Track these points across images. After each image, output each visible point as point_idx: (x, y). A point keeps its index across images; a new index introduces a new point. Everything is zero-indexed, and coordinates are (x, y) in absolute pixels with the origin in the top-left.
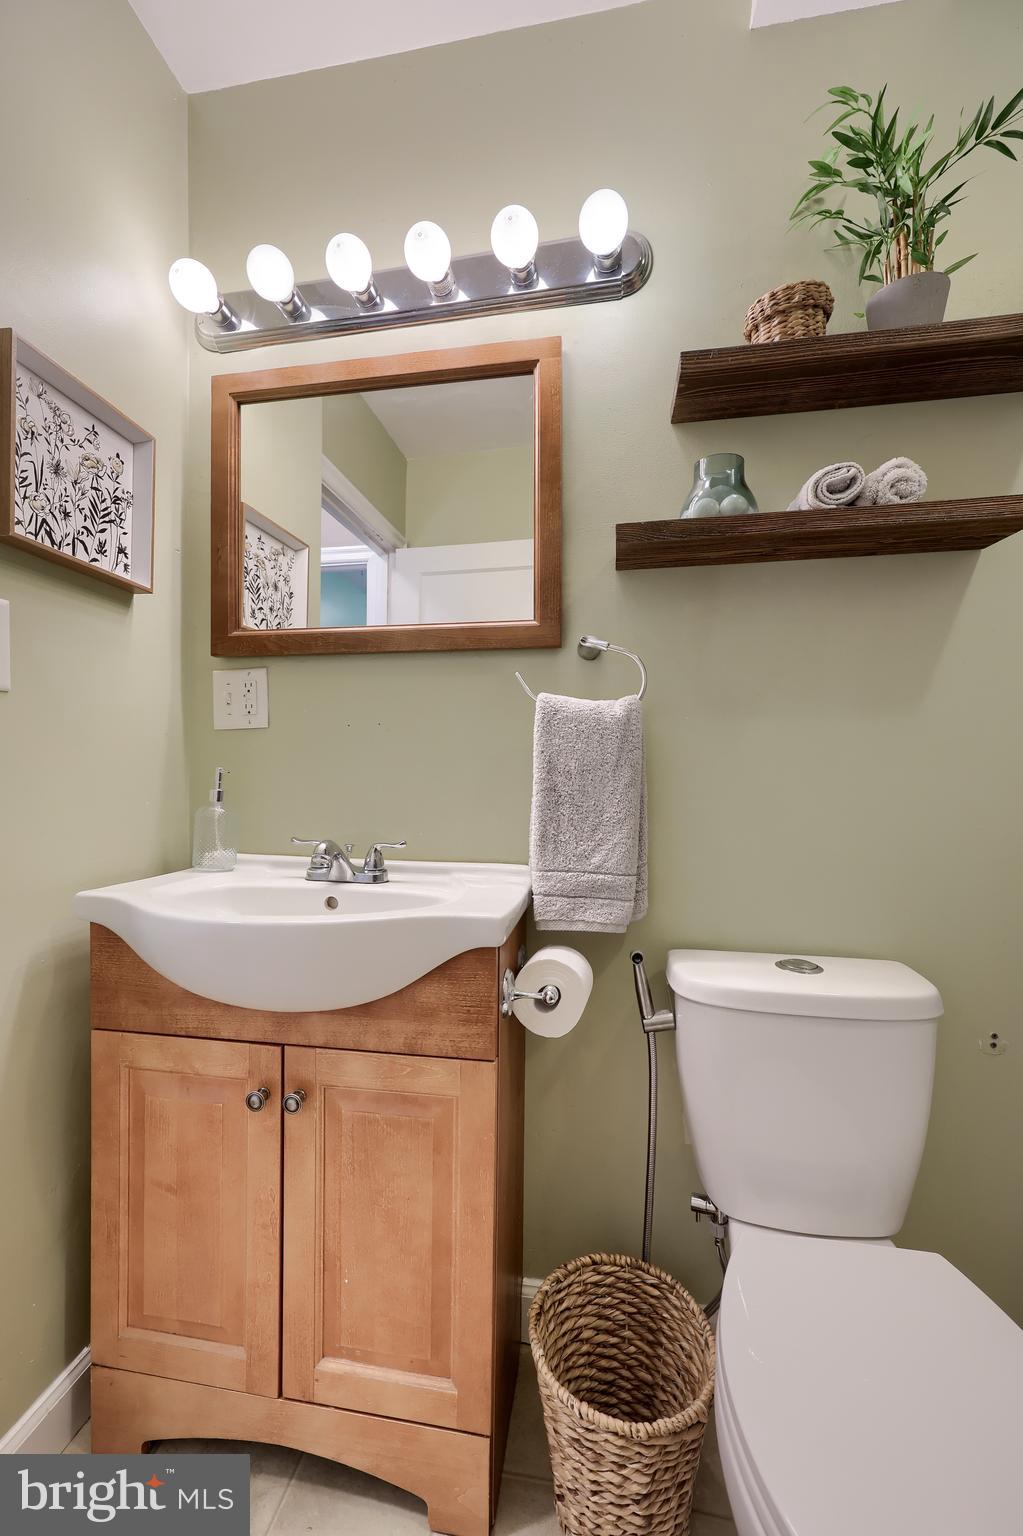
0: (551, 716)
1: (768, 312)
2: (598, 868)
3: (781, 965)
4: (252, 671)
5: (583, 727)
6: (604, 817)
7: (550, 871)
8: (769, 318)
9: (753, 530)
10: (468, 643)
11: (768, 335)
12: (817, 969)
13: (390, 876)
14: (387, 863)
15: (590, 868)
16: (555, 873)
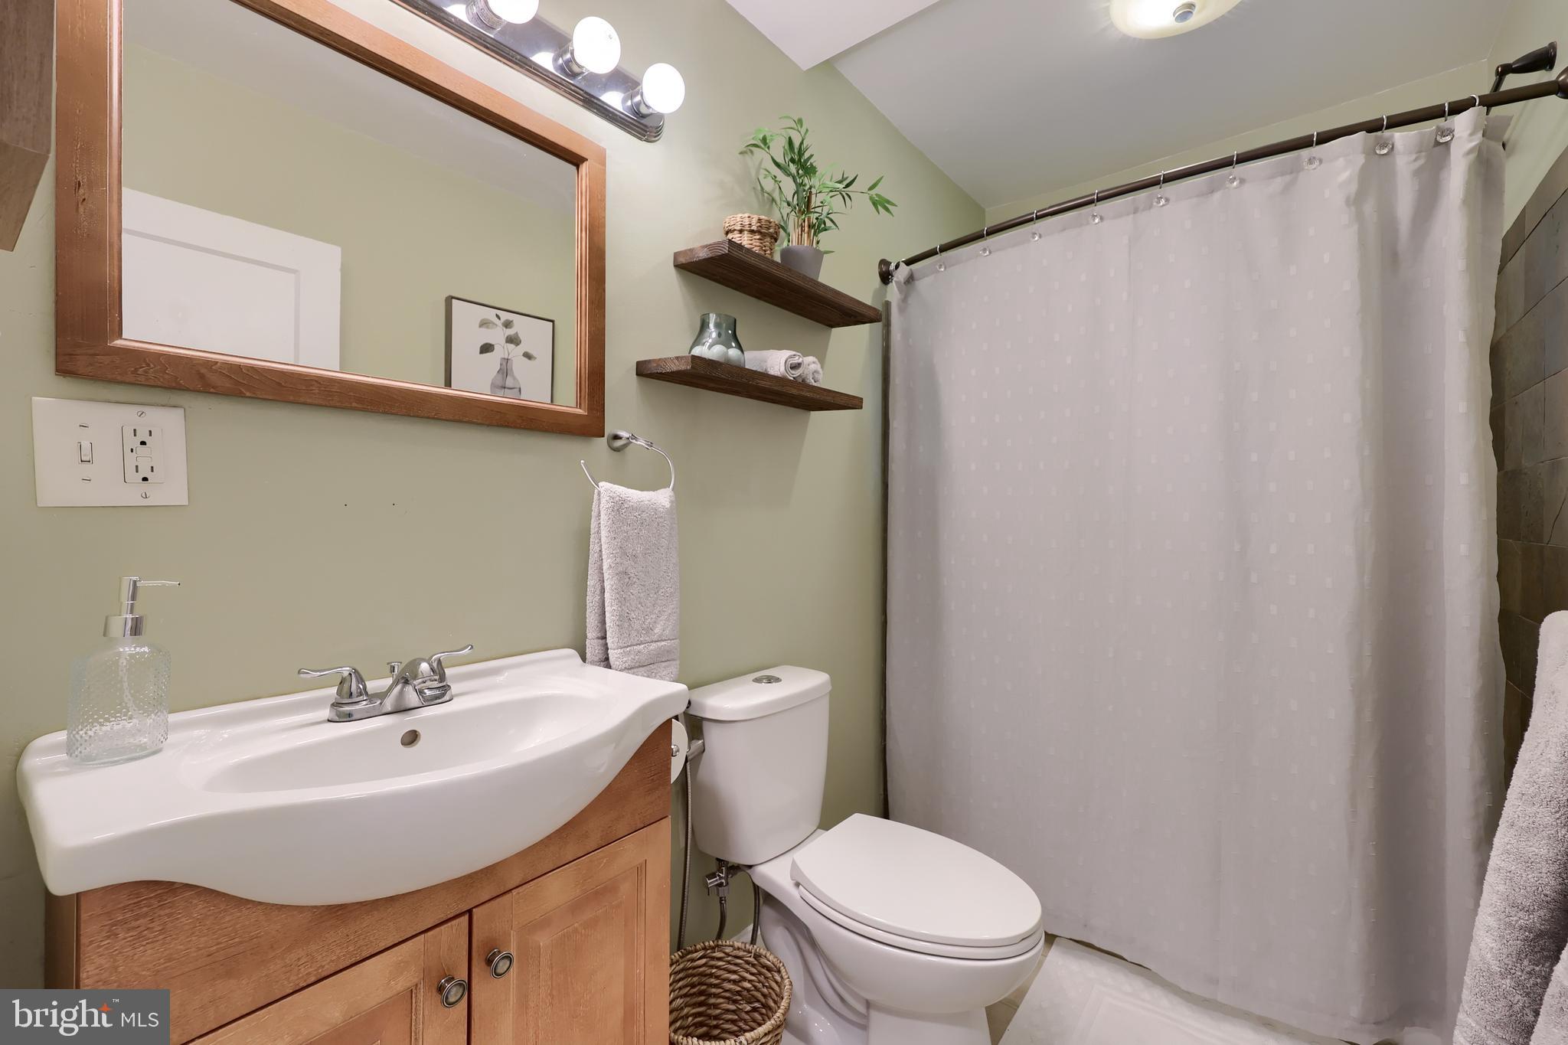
0: (619, 507)
1: (754, 228)
2: (660, 636)
3: (758, 680)
4: (145, 409)
5: (644, 515)
6: (660, 593)
7: (628, 646)
8: (752, 232)
9: (763, 384)
10: (519, 421)
11: (751, 242)
12: (778, 680)
13: (455, 688)
14: (448, 672)
15: (655, 638)
16: (632, 648)
